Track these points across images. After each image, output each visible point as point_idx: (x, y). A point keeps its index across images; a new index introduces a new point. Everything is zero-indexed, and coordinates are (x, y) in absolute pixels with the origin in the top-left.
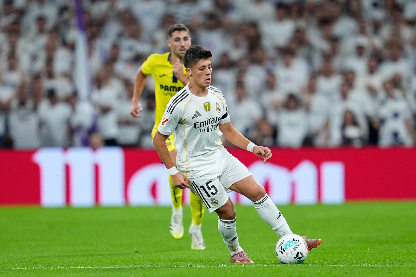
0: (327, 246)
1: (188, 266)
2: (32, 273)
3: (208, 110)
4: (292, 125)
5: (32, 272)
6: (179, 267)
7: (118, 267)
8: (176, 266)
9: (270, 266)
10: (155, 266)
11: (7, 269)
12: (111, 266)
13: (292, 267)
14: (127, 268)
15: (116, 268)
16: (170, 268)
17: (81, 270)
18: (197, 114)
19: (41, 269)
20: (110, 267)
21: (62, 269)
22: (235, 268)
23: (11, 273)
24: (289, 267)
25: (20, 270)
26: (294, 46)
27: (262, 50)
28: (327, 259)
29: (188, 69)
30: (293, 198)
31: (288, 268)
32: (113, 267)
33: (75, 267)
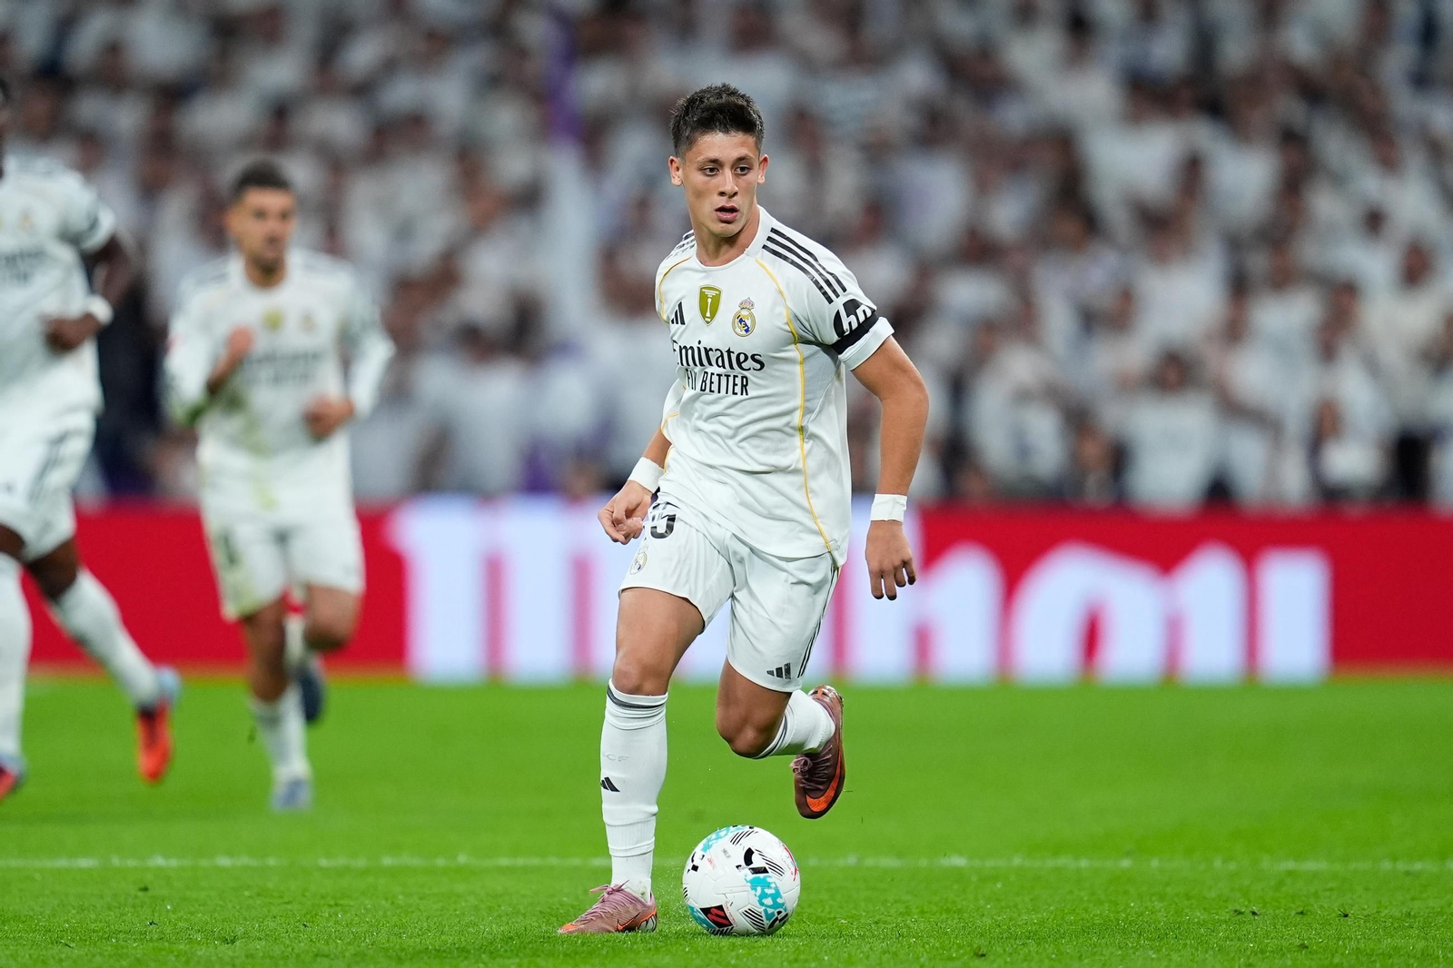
29: (675, 162)
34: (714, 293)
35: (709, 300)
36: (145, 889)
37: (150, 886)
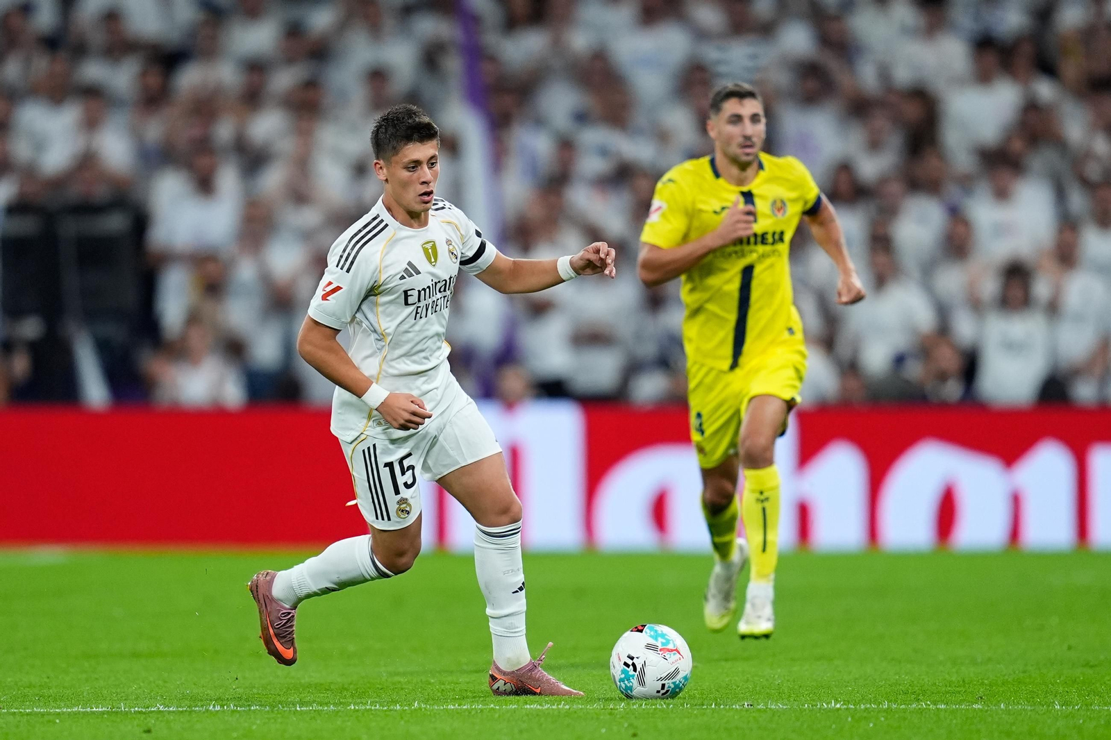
0: (1102, 657)
1: (746, 706)
2: (348, 721)
3: (433, 260)
4: (1012, 347)
5: (347, 719)
6: (722, 707)
7: (567, 707)
8: (713, 706)
9: (954, 707)
10: (662, 705)
11: (286, 709)
12: (548, 703)
13: (1009, 709)
14: (590, 709)
15: (562, 709)
16: (698, 709)
17: (473, 713)
18: (412, 270)
19: (371, 709)
20: (546, 707)
21: (423, 710)
22: (865, 711)
23: (295, 719)
24: (1001, 710)
25: (319, 712)
26: (1017, 145)
27: (941, 157)
28: (1100, 689)
29: (379, 164)
30: (1015, 533)
31: (1000, 712)
32: (553, 707)
33: (457, 705)
34: (431, 244)
35: (430, 251)
36: (149, 731)
37: (153, 729)
